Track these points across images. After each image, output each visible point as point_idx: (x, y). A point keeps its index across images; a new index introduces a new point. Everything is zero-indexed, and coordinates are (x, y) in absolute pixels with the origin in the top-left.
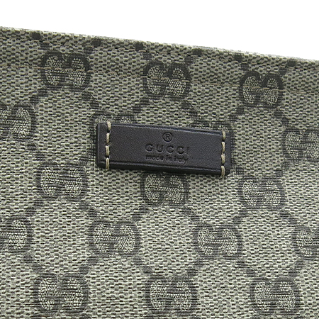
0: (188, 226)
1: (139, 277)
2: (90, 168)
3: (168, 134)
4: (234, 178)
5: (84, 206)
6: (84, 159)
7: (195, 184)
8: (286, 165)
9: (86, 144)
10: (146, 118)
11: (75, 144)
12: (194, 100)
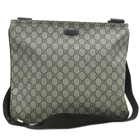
0: (74, 40)
1: (68, 45)
2: (64, 34)
3: (72, 31)
4: (79, 35)
5: (63, 38)
6: (63, 34)
7: (74, 36)
8: (85, 34)
9: (63, 32)
10: (69, 29)
11: (62, 32)
12: (74, 27)
